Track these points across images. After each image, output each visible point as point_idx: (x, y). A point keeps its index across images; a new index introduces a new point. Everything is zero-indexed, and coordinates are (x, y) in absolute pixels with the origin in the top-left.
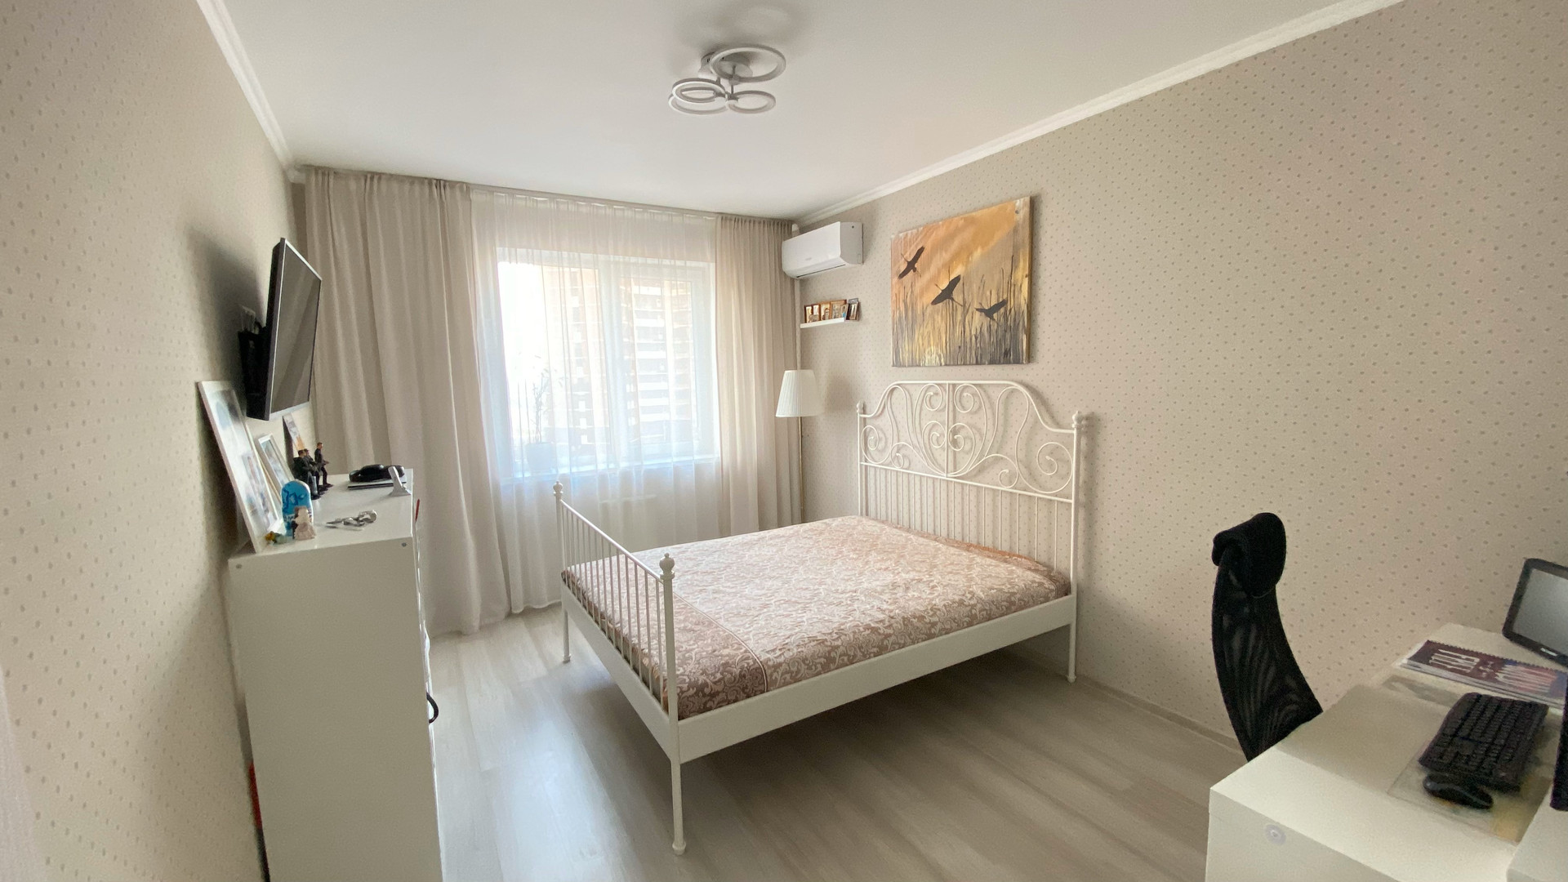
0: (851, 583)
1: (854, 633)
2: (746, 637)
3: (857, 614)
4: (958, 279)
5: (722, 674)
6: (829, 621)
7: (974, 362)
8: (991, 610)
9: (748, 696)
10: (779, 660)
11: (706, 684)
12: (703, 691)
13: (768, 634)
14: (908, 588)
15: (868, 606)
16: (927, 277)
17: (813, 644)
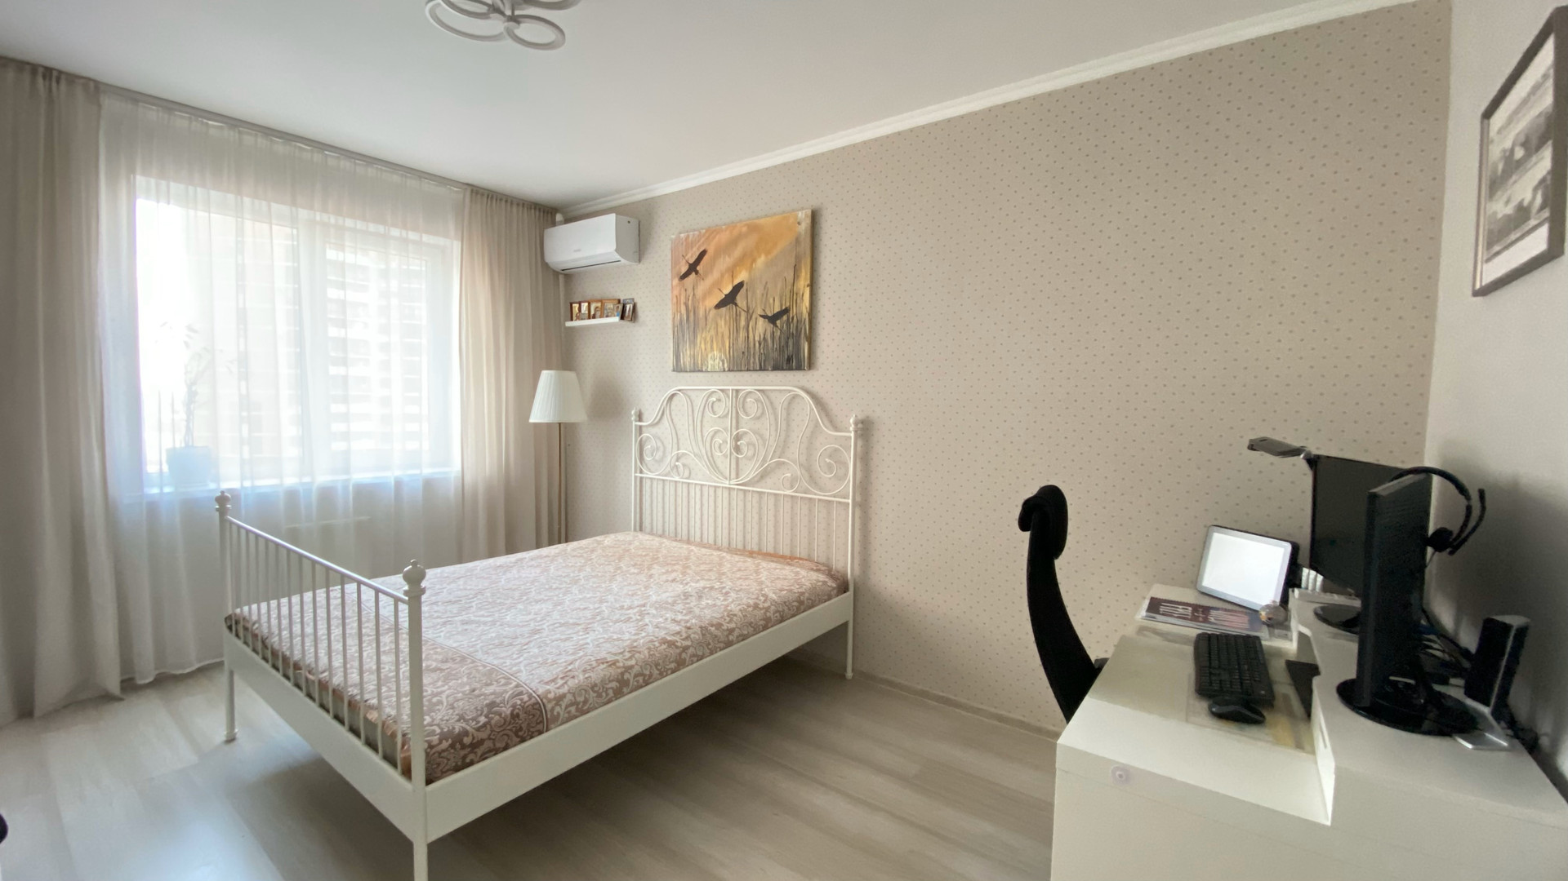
0: (637, 597)
1: (649, 649)
2: (514, 669)
3: (650, 629)
4: (741, 285)
5: (486, 716)
6: (618, 639)
7: (758, 368)
8: (784, 611)
9: (523, 740)
10: (562, 691)
11: (465, 733)
12: (461, 742)
13: (545, 662)
14: (700, 597)
15: (661, 620)
16: (709, 281)
17: (602, 666)
